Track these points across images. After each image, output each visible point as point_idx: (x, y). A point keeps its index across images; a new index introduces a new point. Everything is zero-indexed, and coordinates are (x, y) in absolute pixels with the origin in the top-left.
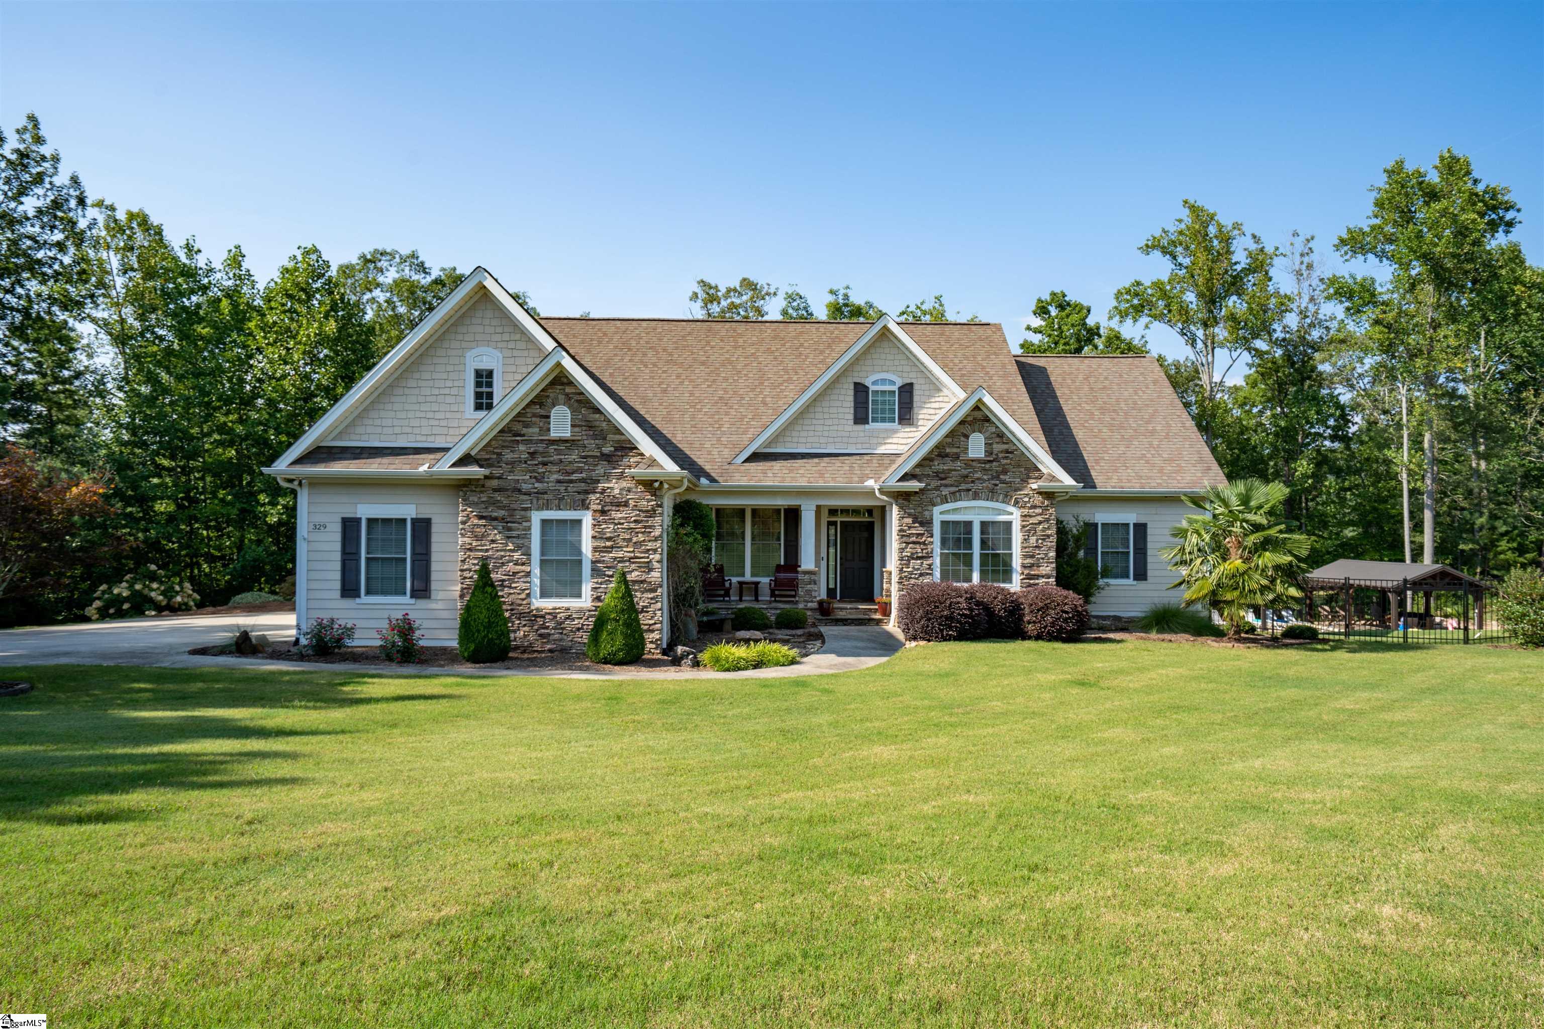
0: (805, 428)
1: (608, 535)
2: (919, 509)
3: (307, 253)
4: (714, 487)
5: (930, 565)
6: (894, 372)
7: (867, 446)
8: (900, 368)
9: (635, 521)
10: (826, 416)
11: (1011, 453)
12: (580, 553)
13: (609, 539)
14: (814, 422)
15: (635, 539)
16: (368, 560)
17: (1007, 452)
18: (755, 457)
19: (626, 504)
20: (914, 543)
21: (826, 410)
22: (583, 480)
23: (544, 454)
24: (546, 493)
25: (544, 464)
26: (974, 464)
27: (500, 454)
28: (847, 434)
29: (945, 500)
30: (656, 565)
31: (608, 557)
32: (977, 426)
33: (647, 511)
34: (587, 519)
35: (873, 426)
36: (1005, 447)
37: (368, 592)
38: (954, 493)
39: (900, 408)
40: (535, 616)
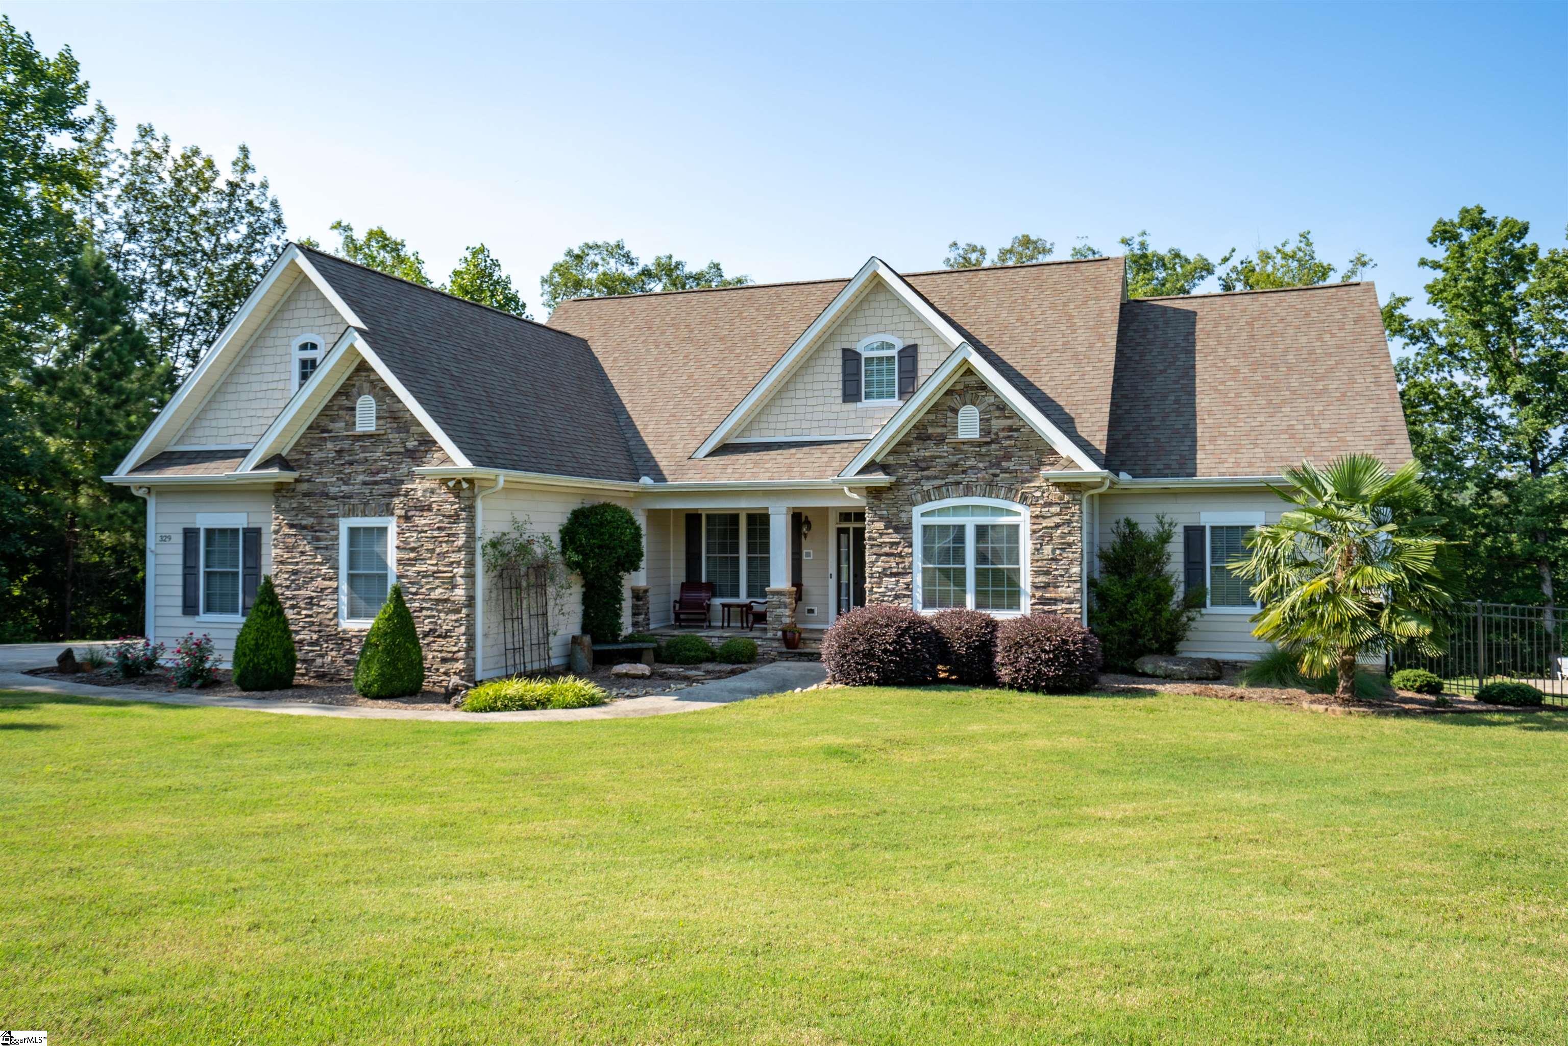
0: (784, 410)
1: (413, 545)
2: (894, 510)
3: (475, 253)
4: (660, 487)
5: (908, 584)
6: (892, 332)
7: (860, 429)
8: (900, 326)
9: (439, 528)
10: (809, 394)
11: (1017, 430)
12: (385, 566)
13: (413, 550)
14: (795, 402)
15: (438, 550)
16: (208, 575)
17: (1011, 429)
18: (724, 449)
19: (430, 509)
20: (887, 555)
21: (809, 386)
22: (387, 481)
23: (351, 451)
24: (350, 497)
25: (351, 463)
26: (965, 447)
27: (308, 454)
28: (834, 416)
29: (927, 498)
30: (460, 581)
31: (411, 571)
32: (968, 397)
33: (450, 516)
34: (392, 525)
35: (866, 403)
36: (1008, 422)
37: (209, 609)
38: (938, 488)
39: (900, 379)
40: (341, 639)
